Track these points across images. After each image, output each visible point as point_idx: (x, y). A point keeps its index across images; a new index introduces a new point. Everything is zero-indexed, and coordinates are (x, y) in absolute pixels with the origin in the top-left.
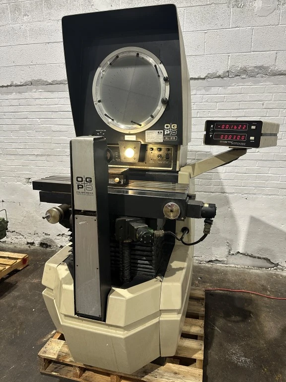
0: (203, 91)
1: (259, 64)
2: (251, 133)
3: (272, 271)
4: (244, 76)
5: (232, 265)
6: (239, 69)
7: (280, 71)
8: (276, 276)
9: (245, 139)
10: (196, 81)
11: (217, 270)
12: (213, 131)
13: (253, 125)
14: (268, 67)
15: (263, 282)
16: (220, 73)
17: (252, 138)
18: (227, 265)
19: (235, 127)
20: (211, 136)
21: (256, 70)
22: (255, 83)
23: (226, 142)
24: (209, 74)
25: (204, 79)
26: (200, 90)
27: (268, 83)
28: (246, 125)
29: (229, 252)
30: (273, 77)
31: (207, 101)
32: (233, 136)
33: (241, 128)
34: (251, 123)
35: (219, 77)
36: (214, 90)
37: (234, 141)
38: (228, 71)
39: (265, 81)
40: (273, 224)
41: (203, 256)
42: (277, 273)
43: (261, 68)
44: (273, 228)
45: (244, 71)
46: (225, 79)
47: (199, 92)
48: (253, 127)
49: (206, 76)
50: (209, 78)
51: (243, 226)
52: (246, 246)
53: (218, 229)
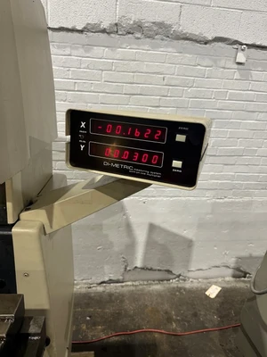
0: (81, 51)
1: (158, 20)
2: (175, 150)
3: (174, 283)
4: (138, 35)
5: (129, 283)
6: (132, 22)
7: (185, 34)
8: (179, 292)
9: (159, 164)
10: (70, 34)
11: (110, 295)
12: (88, 137)
13: (182, 133)
14: (170, 26)
15: (166, 306)
16: (105, 25)
17: (177, 164)
18: (123, 284)
19: (137, 133)
20: (82, 147)
21: (155, 28)
22: (154, 47)
23: (117, 165)
24: (88, 24)
25: (81, 31)
26: (77, 48)
27: (170, 50)
28: (163, 131)
29: (126, 269)
30: (176, 42)
31: (88, 68)
32: (132, 152)
33: (151, 137)
34: (175, 127)
35: (104, 31)
36: (97, 51)
37: (135, 166)
38: (116, 24)
39: (166, 46)
40: (175, 230)
41: (93, 278)
42: (180, 285)
43: (161, 25)
44: (175, 235)
45: (139, 27)
46: (112, 35)
47: (75, 52)
48: (181, 138)
49: (85, 28)
50: (88, 31)
51: (141, 236)
52: (145, 259)
53: (111, 243)
